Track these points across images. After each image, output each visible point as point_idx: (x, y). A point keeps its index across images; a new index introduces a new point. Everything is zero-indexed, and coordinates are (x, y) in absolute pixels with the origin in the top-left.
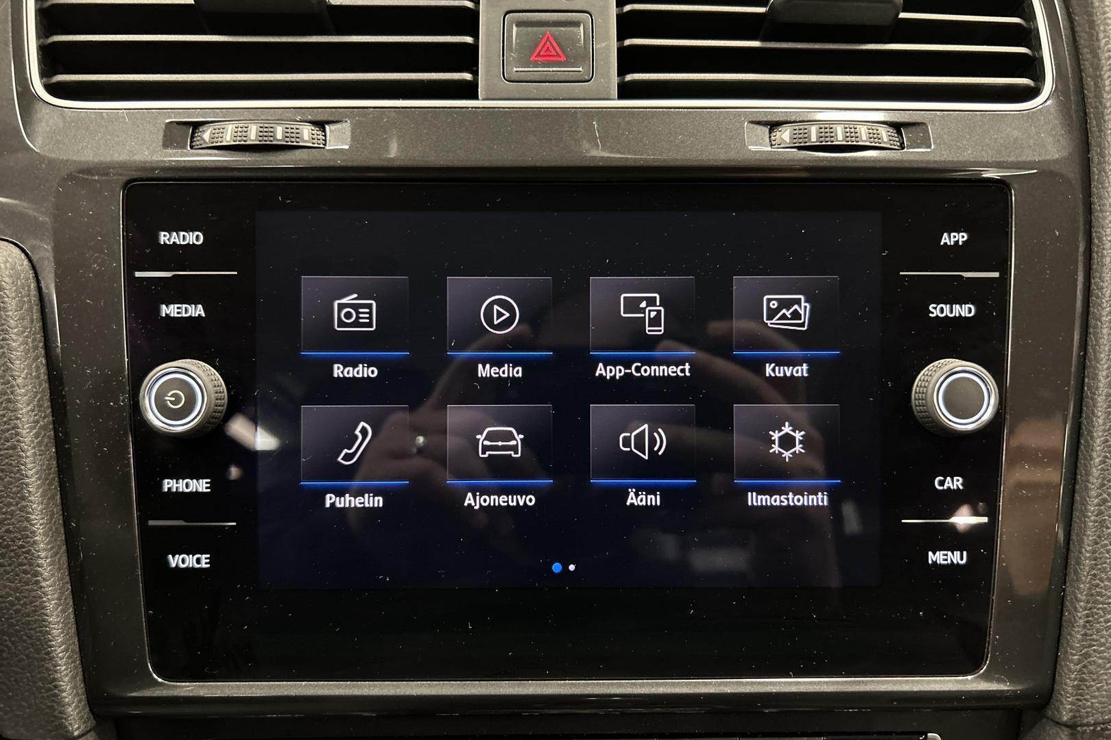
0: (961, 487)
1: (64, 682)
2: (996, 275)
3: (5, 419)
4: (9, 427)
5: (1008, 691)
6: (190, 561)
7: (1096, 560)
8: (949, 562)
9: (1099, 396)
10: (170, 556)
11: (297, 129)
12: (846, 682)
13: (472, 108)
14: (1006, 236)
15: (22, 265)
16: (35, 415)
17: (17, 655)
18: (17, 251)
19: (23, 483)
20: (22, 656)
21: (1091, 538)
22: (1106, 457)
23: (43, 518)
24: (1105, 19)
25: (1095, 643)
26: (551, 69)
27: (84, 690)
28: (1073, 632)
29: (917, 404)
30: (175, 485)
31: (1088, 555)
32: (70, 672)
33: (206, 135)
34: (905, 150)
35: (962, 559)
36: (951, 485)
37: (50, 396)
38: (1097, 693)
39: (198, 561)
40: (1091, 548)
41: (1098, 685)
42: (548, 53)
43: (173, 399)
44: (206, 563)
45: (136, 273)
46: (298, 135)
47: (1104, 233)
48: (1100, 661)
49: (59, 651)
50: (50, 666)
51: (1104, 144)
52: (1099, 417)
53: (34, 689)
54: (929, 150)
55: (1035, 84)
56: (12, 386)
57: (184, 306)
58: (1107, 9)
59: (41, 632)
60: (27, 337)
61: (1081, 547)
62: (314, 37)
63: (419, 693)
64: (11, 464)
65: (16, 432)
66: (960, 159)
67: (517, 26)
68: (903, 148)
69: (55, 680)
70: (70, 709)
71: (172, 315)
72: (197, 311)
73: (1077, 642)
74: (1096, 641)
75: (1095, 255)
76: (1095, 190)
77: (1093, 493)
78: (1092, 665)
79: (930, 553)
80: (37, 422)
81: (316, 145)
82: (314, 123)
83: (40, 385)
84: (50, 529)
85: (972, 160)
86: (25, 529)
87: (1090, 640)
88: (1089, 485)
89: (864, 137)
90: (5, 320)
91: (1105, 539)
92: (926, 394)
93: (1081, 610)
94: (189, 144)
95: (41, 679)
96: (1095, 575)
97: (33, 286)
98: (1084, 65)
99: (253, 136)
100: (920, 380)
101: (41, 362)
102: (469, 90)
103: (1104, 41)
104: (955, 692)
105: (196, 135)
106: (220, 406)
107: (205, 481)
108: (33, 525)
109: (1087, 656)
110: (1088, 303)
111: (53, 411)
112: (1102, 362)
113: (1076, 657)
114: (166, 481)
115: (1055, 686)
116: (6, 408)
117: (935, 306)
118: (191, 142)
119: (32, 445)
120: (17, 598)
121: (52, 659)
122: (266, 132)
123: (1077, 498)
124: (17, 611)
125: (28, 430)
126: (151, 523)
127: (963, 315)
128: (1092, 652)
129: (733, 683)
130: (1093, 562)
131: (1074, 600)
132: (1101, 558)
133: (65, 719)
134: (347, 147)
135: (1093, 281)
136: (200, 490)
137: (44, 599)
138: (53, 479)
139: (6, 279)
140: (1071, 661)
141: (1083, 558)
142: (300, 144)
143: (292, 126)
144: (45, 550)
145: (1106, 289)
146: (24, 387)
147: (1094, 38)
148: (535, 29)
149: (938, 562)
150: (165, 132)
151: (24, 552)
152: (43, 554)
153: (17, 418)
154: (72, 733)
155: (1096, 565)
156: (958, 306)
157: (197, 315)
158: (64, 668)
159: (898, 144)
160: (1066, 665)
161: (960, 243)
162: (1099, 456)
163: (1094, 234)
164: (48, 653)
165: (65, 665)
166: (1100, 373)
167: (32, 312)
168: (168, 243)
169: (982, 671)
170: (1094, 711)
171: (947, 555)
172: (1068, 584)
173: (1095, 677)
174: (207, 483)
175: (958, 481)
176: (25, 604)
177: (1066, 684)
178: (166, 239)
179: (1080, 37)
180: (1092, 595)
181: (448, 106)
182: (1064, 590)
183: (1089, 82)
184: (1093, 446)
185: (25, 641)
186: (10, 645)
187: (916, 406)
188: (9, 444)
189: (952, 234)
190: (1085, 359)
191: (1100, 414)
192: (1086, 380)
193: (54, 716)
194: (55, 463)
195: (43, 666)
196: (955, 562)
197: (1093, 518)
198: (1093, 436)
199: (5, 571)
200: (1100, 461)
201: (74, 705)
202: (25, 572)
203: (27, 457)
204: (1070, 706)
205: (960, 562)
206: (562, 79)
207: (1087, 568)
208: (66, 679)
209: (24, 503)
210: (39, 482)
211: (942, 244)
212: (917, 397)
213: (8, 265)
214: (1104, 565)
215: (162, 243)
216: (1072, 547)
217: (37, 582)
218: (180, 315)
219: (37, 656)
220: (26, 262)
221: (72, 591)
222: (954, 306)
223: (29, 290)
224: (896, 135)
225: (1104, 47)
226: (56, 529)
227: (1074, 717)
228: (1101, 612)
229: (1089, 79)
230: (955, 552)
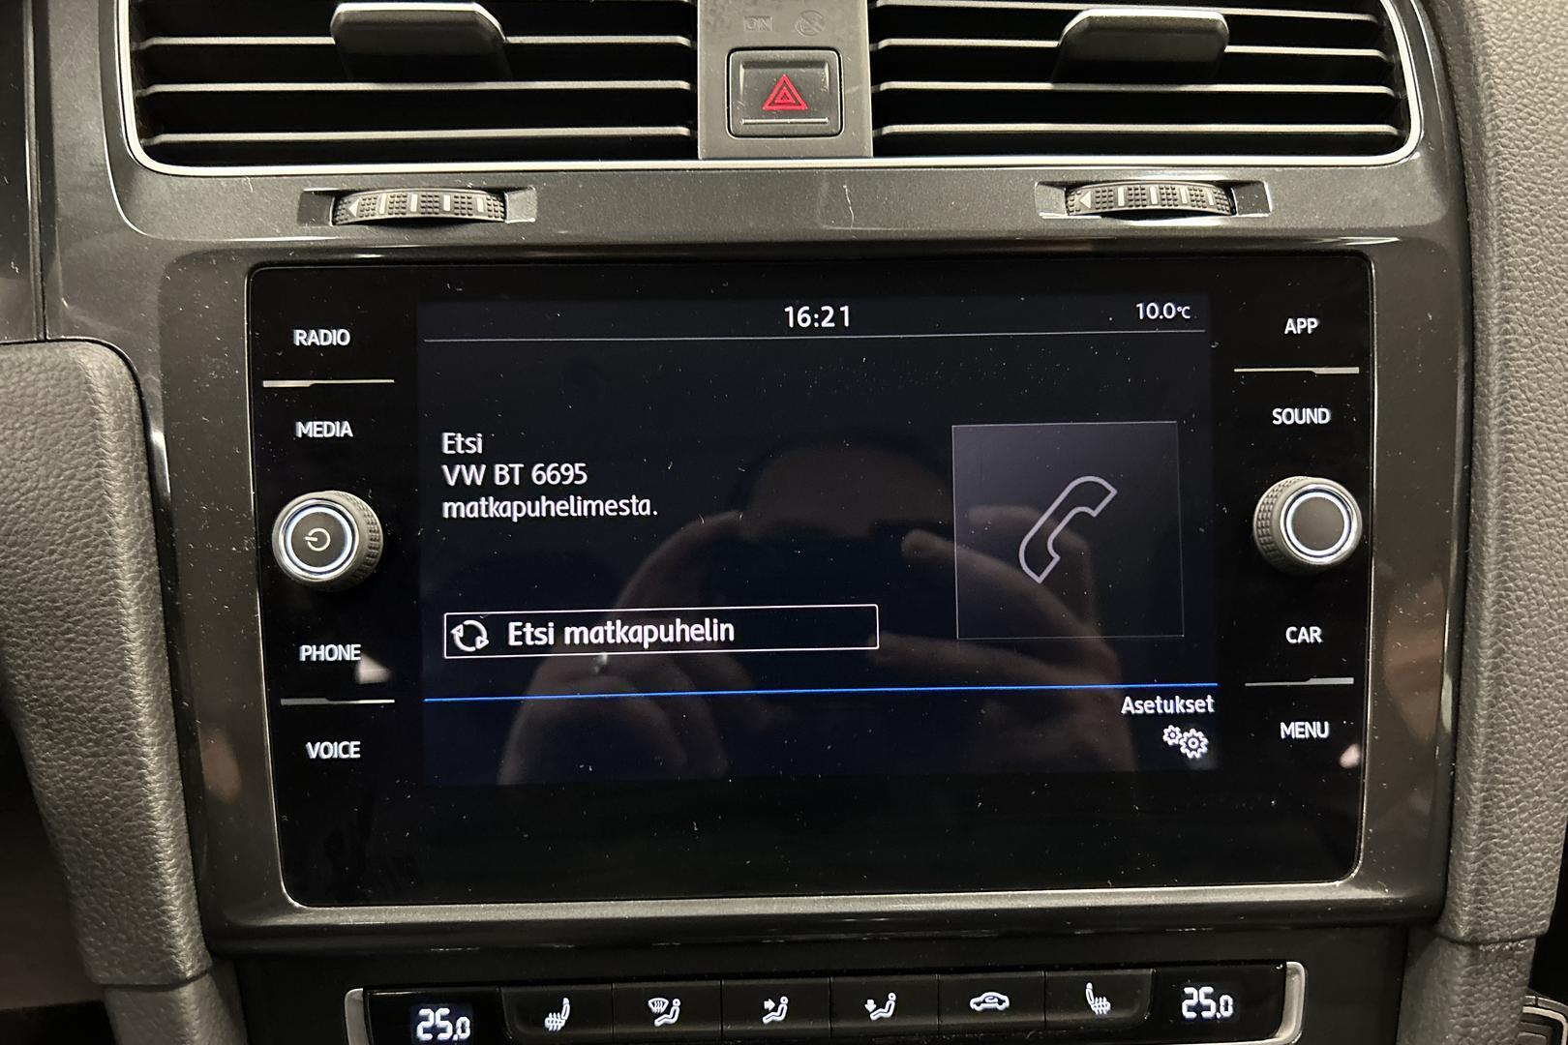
0: (1320, 640)
1: (174, 906)
2: (1356, 370)
3: (101, 567)
4: (107, 576)
5: (1388, 899)
6: (335, 750)
7: (1492, 727)
8: (1307, 736)
9: (1489, 519)
10: (309, 745)
11: (468, 198)
12: (1179, 892)
13: (690, 170)
14: (1365, 321)
15: (121, 372)
16: (139, 563)
17: (113, 872)
18: (113, 355)
19: (124, 649)
20: (121, 873)
21: (1485, 700)
22: (1501, 596)
23: (148, 695)
24: (1484, 47)
25: (1496, 834)
26: (789, 121)
27: (198, 918)
28: (1467, 822)
29: (1260, 533)
30: (315, 653)
31: (1482, 721)
32: (183, 893)
33: (354, 207)
34: (1237, 215)
35: (1323, 732)
36: (1306, 637)
37: (156, 540)
38: (1502, 900)
39: (346, 750)
40: (1485, 712)
41: (1503, 890)
42: (785, 101)
43: (315, 539)
44: (355, 753)
45: (264, 382)
46: (470, 206)
47: (1489, 315)
48: (1504, 858)
49: (168, 866)
50: (156, 885)
51: (1487, 204)
52: (1490, 546)
53: (136, 915)
54: (1267, 215)
55: (1399, 132)
56: (110, 525)
57: (326, 423)
58: (1486, 35)
59: (146, 840)
60: (128, 463)
61: (1473, 712)
62: (488, 83)
63: (632, 915)
64: (109, 625)
65: (115, 583)
66: (1306, 225)
67: (744, 67)
68: (1235, 214)
69: (163, 903)
70: (182, 942)
71: (311, 435)
72: (343, 429)
73: (1472, 833)
74: (1498, 831)
75: (1479, 344)
76: (1476, 261)
77: (1486, 642)
78: (1492, 863)
79: (1283, 725)
80: (140, 571)
81: (493, 219)
82: (490, 191)
83: (144, 525)
84: (158, 709)
85: (1320, 227)
86: (127, 707)
87: (1490, 830)
88: (1481, 632)
89: (1184, 198)
90: (101, 441)
91: (1503, 700)
92: (1270, 520)
93: (1476, 792)
94: (331, 219)
95: (145, 903)
96: (1492, 746)
97: (134, 399)
98: (1460, 107)
99: (413, 207)
100: (1263, 503)
101: (145, 496)
102: (686, 148)
103: (1483, 75)
104: (1319, 902)
105: (340, 207)
106: (374, 548)
107: (353, 646)
108: (137, 702)
109: (1486, 851)
110: (1473, 404)
111: (159, 560)
112: (1492, 477)
113: (1473, 853)
114: (304, 647)
115: (1448, 892)
116: (103, 553)
117: (1279, 410)
118: (334, 217)
119: (135, 601)
120: (116, 798)
121: (158, 876)
122: (430, 202)
123: (1467, 650)
124: (114, 815)
125: (130, 582)
126: (284, 702)
127: (1316, 422)
128: (1492, 846)
129: (1034, 895)
130: (1490, 730)
131: (1467, 781)
132: (1498, 724)
133: (175, 954)
134: (533, 220)
135: (1477, 375)
136: (348, 658)
137: (150, 798)
138: (160, 645)
139: (102, 390)
140: (1467, 859)
141: (1476, 726)
142: (474, 217)
143: (463, 195)
144: (151, 735)
145: (1493, 385)
146: (125, 526)
147: (1472, 71)
148: (767, 71)
149: (1293, 737)
150: (300, 204)
151: (124, 738)
152: (149, 740)
153: (117, 566)
154: (184, 973)
155: (1493, 733)
156: (1308, 410)
157: (342, 435)
158: (174, 887)
159: (1228, 208)
160: (1461, 864)
161: (1310, 332)
162: (1491, 595)
163: (1477, 317)
164: (155, 868)
165: (176, 884)
166: (1489, 490)
167: (133, 433)
168: (305, 344)
169: (1353, 875)
170: (1500, 924)
171: (1304, 727)
172: (1458, 761)
173: (1498, 878)
174: (356, 649)
175: (1315, 631)
176: (125, 805)
177: (1461, 889)
178: (302, 339)
179: (1454, 71)
180: (1489, 772)
181: (659, 168)
182: (1454, 769)
183: (1466, 127)
184: (1483, 582)
185: (123, 853)
186: (105, 859)
187: (1259, 536)
188: (106, 598)
189: (1299, 320)
190: (1470, 474)
191: (1490, 541)
192: (1473, 500)
193: (162, 952)
194: (162, 625)
195: (148, 885)
196: (1315, 736)
197: (1486, 674)
198: (1483, 570)
199: (100, 762)
200: (1493, 601)
201: (187, 936)
202: (126, 763)
203: (129, 615)
204: (1467, 918)
205: (1321, 736)
206: (803, 132)
207: (1482, 739)
208: (177, 903)
209: (125, 674)
210: (143, 648)
211: (1286, 332)
212: (1260, 525)
213: (104, 372)
214: (1504, 734)
215: (298, 344)
216: (1462, 713)
217: (141, 777)
218: (320, 436)
219: (139, 872)
220: (125, 370)
221: (184, 790)
222: (1304, 410)
223: (130, 405)
224: (1225, 197)
225: (1484, 83)
226: (164, 710)
227: (1474, 931)
228: (1501, 794)
229: (1466, 124)
230: (1314, 723)
